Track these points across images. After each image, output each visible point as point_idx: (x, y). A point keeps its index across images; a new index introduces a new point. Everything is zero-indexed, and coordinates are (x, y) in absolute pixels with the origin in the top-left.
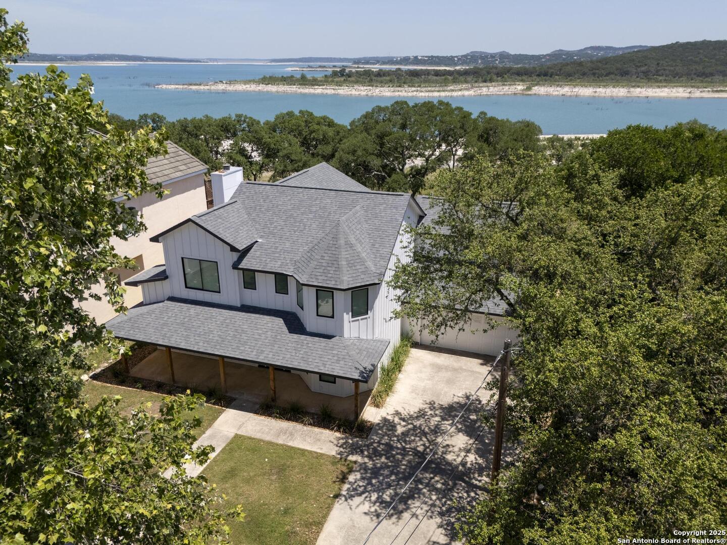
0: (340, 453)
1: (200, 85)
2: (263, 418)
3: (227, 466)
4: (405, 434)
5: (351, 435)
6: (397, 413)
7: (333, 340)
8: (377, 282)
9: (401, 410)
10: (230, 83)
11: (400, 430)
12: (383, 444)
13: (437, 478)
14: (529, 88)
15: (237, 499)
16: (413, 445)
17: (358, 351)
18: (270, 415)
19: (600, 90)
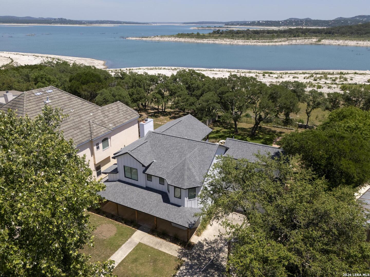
0: (179, 256)
1: (147, 38)
2: (151, 236)
3: (134, 257)
4: (207, 250)
5: (185, 248)
6: (205, 240)
7: (180, 207)
8: (199, 186)
9: (207, 239)
10: (162, 36)
11: (205, 248)
12: (197, 254)
13: (216, 273)
14: (319, 41)
15: (136, 272)
16: (209, 256)
17: (190, 214)
18: (154, 235)
19: (361, 42)
